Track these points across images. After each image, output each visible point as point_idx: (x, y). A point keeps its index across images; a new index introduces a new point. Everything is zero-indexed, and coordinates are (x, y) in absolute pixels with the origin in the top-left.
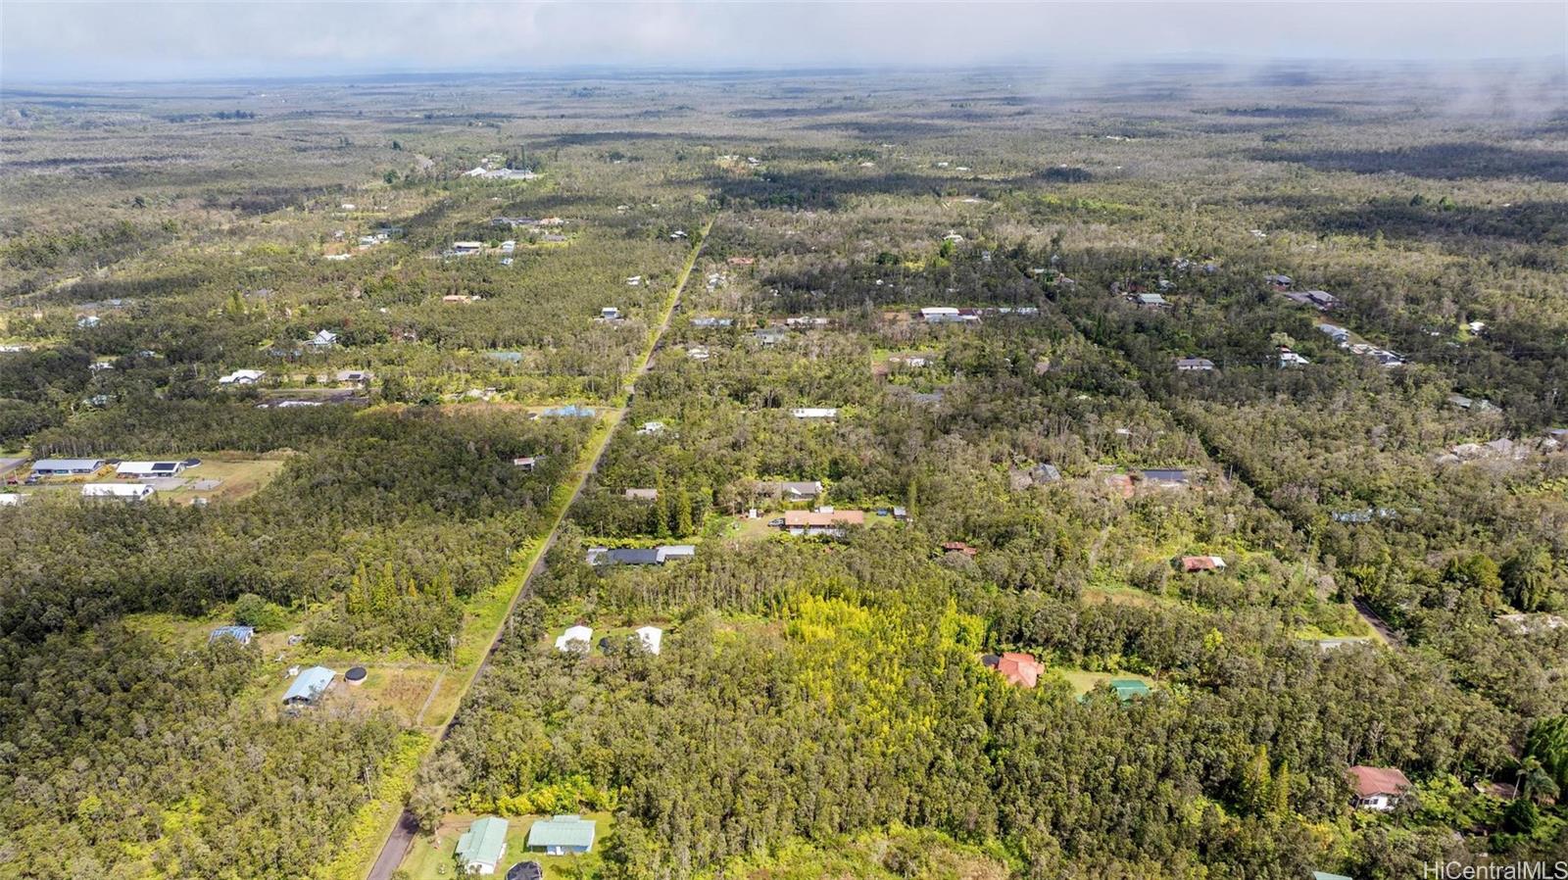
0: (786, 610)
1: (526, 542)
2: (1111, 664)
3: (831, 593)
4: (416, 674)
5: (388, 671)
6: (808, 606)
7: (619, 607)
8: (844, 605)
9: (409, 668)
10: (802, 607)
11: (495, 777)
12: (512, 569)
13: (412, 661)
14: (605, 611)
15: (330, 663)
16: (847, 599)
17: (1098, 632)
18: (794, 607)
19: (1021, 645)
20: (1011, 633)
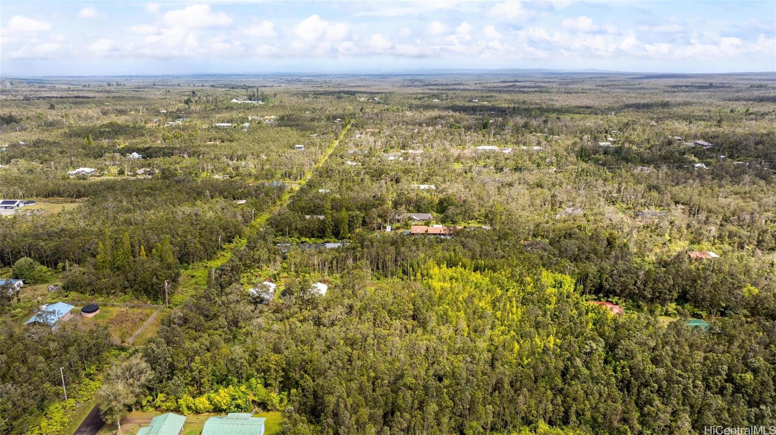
0: (419, 274)
1: (236, 239)
2: (671, 310)
3: (451, 264)
4: (137, 311)
5: (117, 308)
6: (435, 271)
7: (296, 272)
8: (462, 270)
9: (133, 307)
10: (431, 272)
11: (178, 380)
12: (222, 253)
13: (136, 302)
14: (286, 274)
15: (72, 302)
16: (464, 266)
17: (661, 285)
18: (425, 272)
19: (601, 295)
20: (594, 286)
